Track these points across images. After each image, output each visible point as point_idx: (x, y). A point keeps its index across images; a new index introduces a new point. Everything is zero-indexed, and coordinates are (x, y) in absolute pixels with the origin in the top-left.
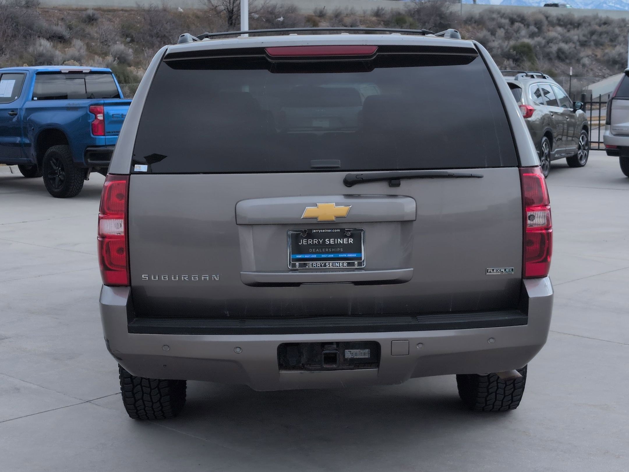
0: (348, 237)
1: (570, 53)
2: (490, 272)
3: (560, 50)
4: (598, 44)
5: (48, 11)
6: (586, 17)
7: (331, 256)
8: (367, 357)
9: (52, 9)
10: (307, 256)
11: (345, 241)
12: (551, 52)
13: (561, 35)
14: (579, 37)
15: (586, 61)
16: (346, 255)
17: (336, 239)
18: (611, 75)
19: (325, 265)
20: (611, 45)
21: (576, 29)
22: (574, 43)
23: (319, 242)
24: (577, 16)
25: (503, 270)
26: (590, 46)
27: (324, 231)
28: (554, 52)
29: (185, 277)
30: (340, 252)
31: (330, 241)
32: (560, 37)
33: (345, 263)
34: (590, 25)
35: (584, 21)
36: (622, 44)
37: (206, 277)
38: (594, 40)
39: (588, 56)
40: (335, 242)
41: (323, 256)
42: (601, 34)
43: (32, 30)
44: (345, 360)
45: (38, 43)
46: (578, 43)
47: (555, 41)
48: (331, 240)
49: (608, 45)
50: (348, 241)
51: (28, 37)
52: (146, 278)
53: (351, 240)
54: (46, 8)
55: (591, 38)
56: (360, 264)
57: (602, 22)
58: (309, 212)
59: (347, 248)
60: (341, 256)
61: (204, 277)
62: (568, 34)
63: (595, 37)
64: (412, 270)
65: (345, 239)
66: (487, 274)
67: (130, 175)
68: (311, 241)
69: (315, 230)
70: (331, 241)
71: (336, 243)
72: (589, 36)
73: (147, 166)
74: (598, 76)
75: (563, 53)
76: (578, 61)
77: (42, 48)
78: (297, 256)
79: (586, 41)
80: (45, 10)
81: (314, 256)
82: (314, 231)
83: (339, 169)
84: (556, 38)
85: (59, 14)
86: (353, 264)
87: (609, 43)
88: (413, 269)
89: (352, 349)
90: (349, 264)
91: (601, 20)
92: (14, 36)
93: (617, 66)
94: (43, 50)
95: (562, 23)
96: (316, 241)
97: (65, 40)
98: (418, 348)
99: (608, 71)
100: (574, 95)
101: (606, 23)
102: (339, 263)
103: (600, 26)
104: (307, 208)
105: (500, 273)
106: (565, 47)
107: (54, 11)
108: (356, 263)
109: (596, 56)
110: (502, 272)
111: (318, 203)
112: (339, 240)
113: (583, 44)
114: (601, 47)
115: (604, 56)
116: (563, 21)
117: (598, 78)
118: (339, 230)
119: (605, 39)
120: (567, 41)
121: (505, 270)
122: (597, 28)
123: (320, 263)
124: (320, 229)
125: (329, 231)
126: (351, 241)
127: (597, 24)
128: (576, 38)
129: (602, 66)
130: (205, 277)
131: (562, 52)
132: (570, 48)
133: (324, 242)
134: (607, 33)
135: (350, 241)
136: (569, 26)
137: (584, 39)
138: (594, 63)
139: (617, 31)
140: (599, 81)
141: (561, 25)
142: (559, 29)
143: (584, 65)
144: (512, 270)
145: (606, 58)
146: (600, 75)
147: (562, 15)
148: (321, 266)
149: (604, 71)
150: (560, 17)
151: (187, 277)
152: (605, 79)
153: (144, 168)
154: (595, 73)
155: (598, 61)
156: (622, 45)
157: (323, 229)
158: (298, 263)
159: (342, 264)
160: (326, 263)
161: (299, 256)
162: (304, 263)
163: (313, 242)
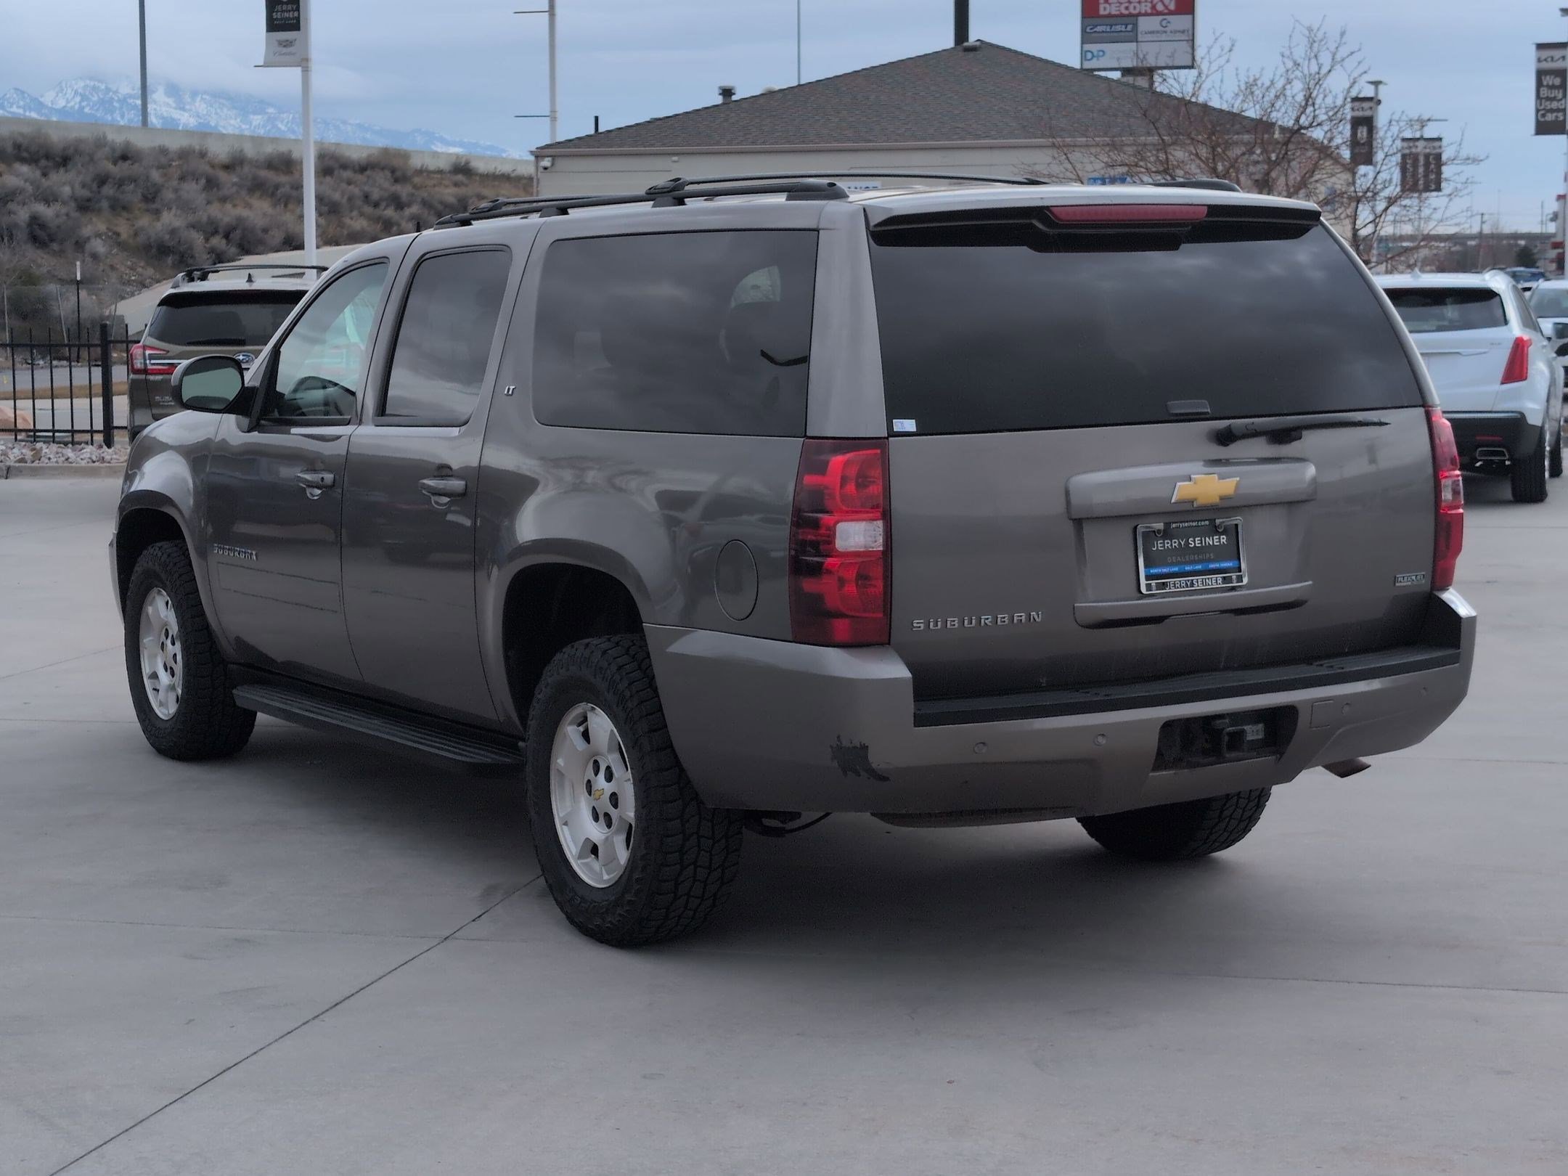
0: (1220, 534)
1: (59, 227)
2: (1400, 582)
3: (35, 220)
4: (118, 207)
6: (79, 141)
7: (1199, 567)
8: (1260, 737)
10: (1165, 570)
11: (1215, 541)
12: (16, 225)
13: (32, 184)
14: (73, 188)
15: (99, 246)
16: (1218, 565)
17: (1203, 539)
18: (158, 281)
19: (1192, 585)
20: (147, 210)
21: (62, 170)
22: (64, 203)
23: (1180, 544)
24: (56, 137)
25: (1414, 578)
26: (99, 211)
27: (1186, 524)
28: (23, 225)
29: (987, 619)
30: (1210, 561)
31: (1195, 541)
32: (30, 188)
33: (1220, 578)
34: (92, 160)
35: (78, 152)
36: (174, 208)
37: (1021, 616)
38: (108, 198)
39: (98, 235)
40: (1201, 543)
41: (1188, 568)
42: (120, 183)
44: (1247, 742)
46: (73, 204)
47: (20, 198)
48: (1196, 539)
49: (139, 209)
50: (1220, 541)
52: (920, 627)
53: (1223, 538)
55: (99, 192)
56: (1240, 579)
57: (118, 154)
58: (1183, 491)
59: (1220, 553)
60: (1212, 566)
61: (1018, 616)
62: (45, 183)
63: (108, 190)
64: (1310, 585)
65: (1215, 537)
66: (1398, 584)
67: (887, 438)
68: (1168, 543)
69: (1175, 523)
70: (1197, 542)
71: (1204, 544)
72: (95, 186)
73: (914, 421)
74: (129, 282)
75: (43, 226)
76: (80, 245)
78: (1151, 571)
79: (89, 200)
81: (1177, 569)
82: (1174, 525)
83: (1208, 416)
84: (22, 191)
86: (1231, 580)
87: (143, 205)
88: (1310, 583)
90: (1224, 580)
91: (113, 150)
93: (170, 260)
95: (25, 155)
96: (1175, 542)
98: (1344, 712)
99: (150, 271)
100: (88, 329)
101: (125, 155)
102: (1211, 578)
103: (115, 163)
104: (1178, 484)
105: (1410, 583)
106: (47, 212)
108: (1234, 576)
109: (118, 234)
110: (1413, 580)
111: (1194, 474)
112: (1207, 539)
113: (85, 206)
114: (125, 214)
115: (136, 234)
116: (27, 150)
117: (131, 287)
118: (1207, 523)
119: (132, 195)
120: (49, 198)
121: (1416, 578)
122: (109, 167)
123: (1185, 581)
124: (1181, 522)
125: (1194, 524)
126: (1224, 541)
127: (107, 159)
128: (67, 190)
129: (134, 260)
131: (39, 225)
132: (57, 216)
133: (1187, 543)
134: (133, 180)
135: (1222, 540)
136: (43, 162)
137: (86, 193)
138: (115, 251)
139: (156, 176)
140: (133, 295)
141: (23, 160)
142: (25, 169)
143: (95, 256)
145: (141, 239)
146: (133, 280)
147: (22, 134)
148: (1187, 584)
149: (140, 270)
150: (20, 140)
151: (990, 620)
152: (146, 289)
153: (909, 425)
154: (122, 276)
155: (122, 246)
156: (174, 211)
157: (1185, 522)
158: (1153, 583)
159: (1215, 581)
160: (1192, 580)
161: (1154, 571)
162: (1163, 583)
163: (1171, 545)
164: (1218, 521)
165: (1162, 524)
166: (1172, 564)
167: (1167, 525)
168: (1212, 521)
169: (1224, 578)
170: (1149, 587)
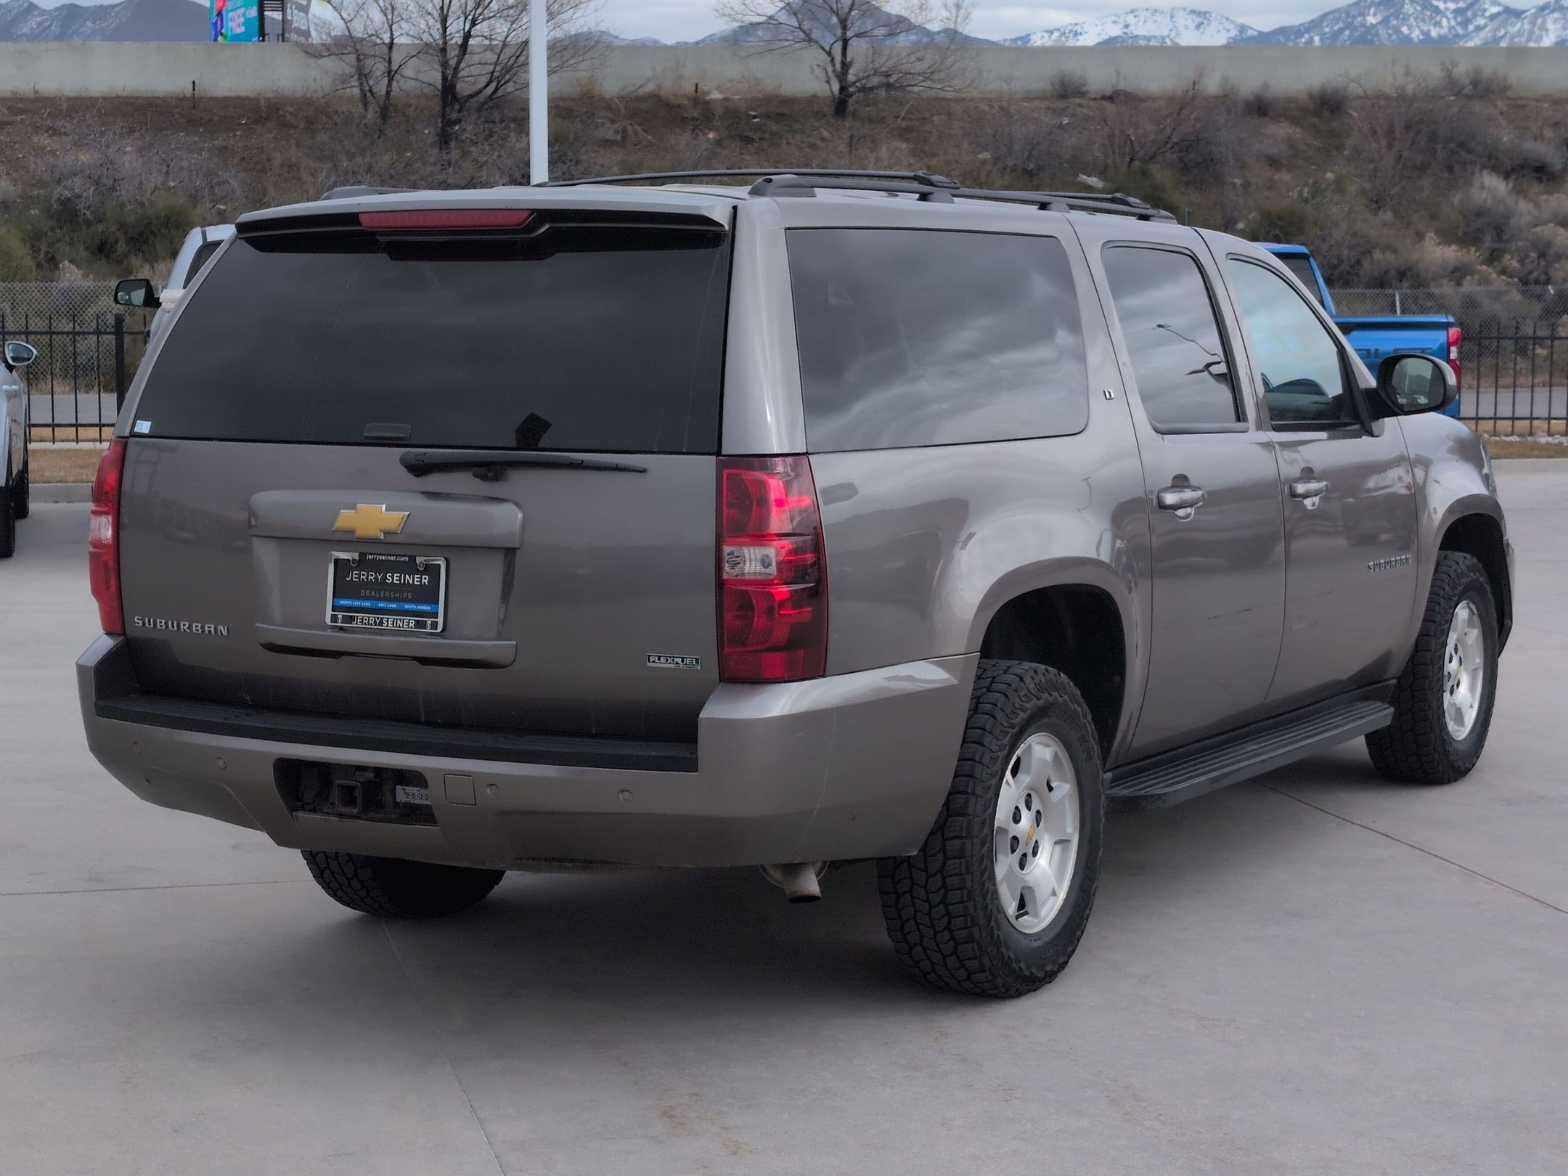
0: (422, 573)
2: (654, 662)
5: (1524, 106)
7: (394, 606)
9: (1538, 100)
10: (356, 603)
11: (416, 580)
16: (414, 607)
17: (402, 576)
19: (381, 623)
23: (376, 578)
25: (679, 660)
27: (384, 558)
30: (407, 600)
31: (393, 577)
33: (412, 620)
40: (400, 580)
41: (381, 605)
43: (1470, 152)
44: (397, 804)
45: (1476, 182)
48: (395, 575)
50: (421, 581)
51: (1457, 168)
53: (425, 579)
54: (1521, 98)
56: (435, 625)
58: (344, 519)
59: (419, 594)
60: (407, 607)
64: (511, 646)
65: (415, 576)
66: (649, 664)
68: (364, 575)
69: (371, 554)
70: (395, 578)
71: (403, 582)
77: (1484, 195)
78: (340, 602)
80: (1520, 102)
81: (367, 604)
82: (370, 557)
85: (1551, 112)
86: (423, 625)
89: (407, 785)
90: (418, 624)
92: (1423, 168)
94: (1485, 201)
96: (372, 575)
97: (1551, 174)
98: (489, 792)
102: (404, 620)
104: (341, 511)
105: (672, 666)
107: (1539, 104)
108: (429, 621)
110: (677, 663)
111: (358, 503)
112: (407, 576)
118: (407, 559)
121: (683, 661)
123: (375, 618)
124: (377, 555)
125: (392, 558)
126: (426, 581)
130: (210, 627)
133: (384, 578)
135: (423, 581)
144: (697, 660)
148: (375, 622)
157: (382, 555)
158: (340, 615)
159: (408, 623)
160: (382, 619)
161: (344, 602)
162: (351, 616)
163: (367, 578)
164: (419, 560)
165: (357, 554)
166: (366, 598)
167: (363, 555)
168: (413, 558)
169: (417, 622)
170: (334, 619)
